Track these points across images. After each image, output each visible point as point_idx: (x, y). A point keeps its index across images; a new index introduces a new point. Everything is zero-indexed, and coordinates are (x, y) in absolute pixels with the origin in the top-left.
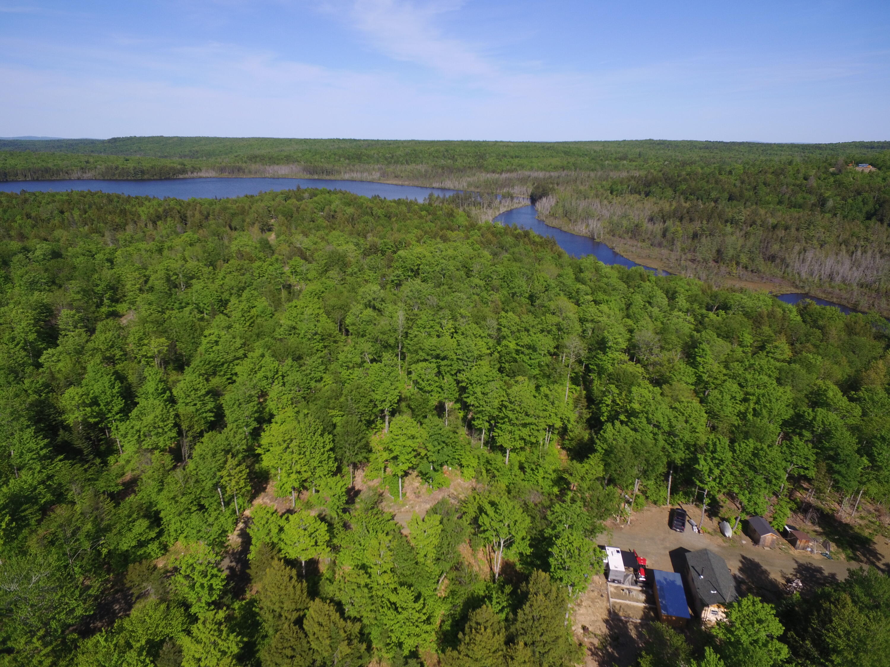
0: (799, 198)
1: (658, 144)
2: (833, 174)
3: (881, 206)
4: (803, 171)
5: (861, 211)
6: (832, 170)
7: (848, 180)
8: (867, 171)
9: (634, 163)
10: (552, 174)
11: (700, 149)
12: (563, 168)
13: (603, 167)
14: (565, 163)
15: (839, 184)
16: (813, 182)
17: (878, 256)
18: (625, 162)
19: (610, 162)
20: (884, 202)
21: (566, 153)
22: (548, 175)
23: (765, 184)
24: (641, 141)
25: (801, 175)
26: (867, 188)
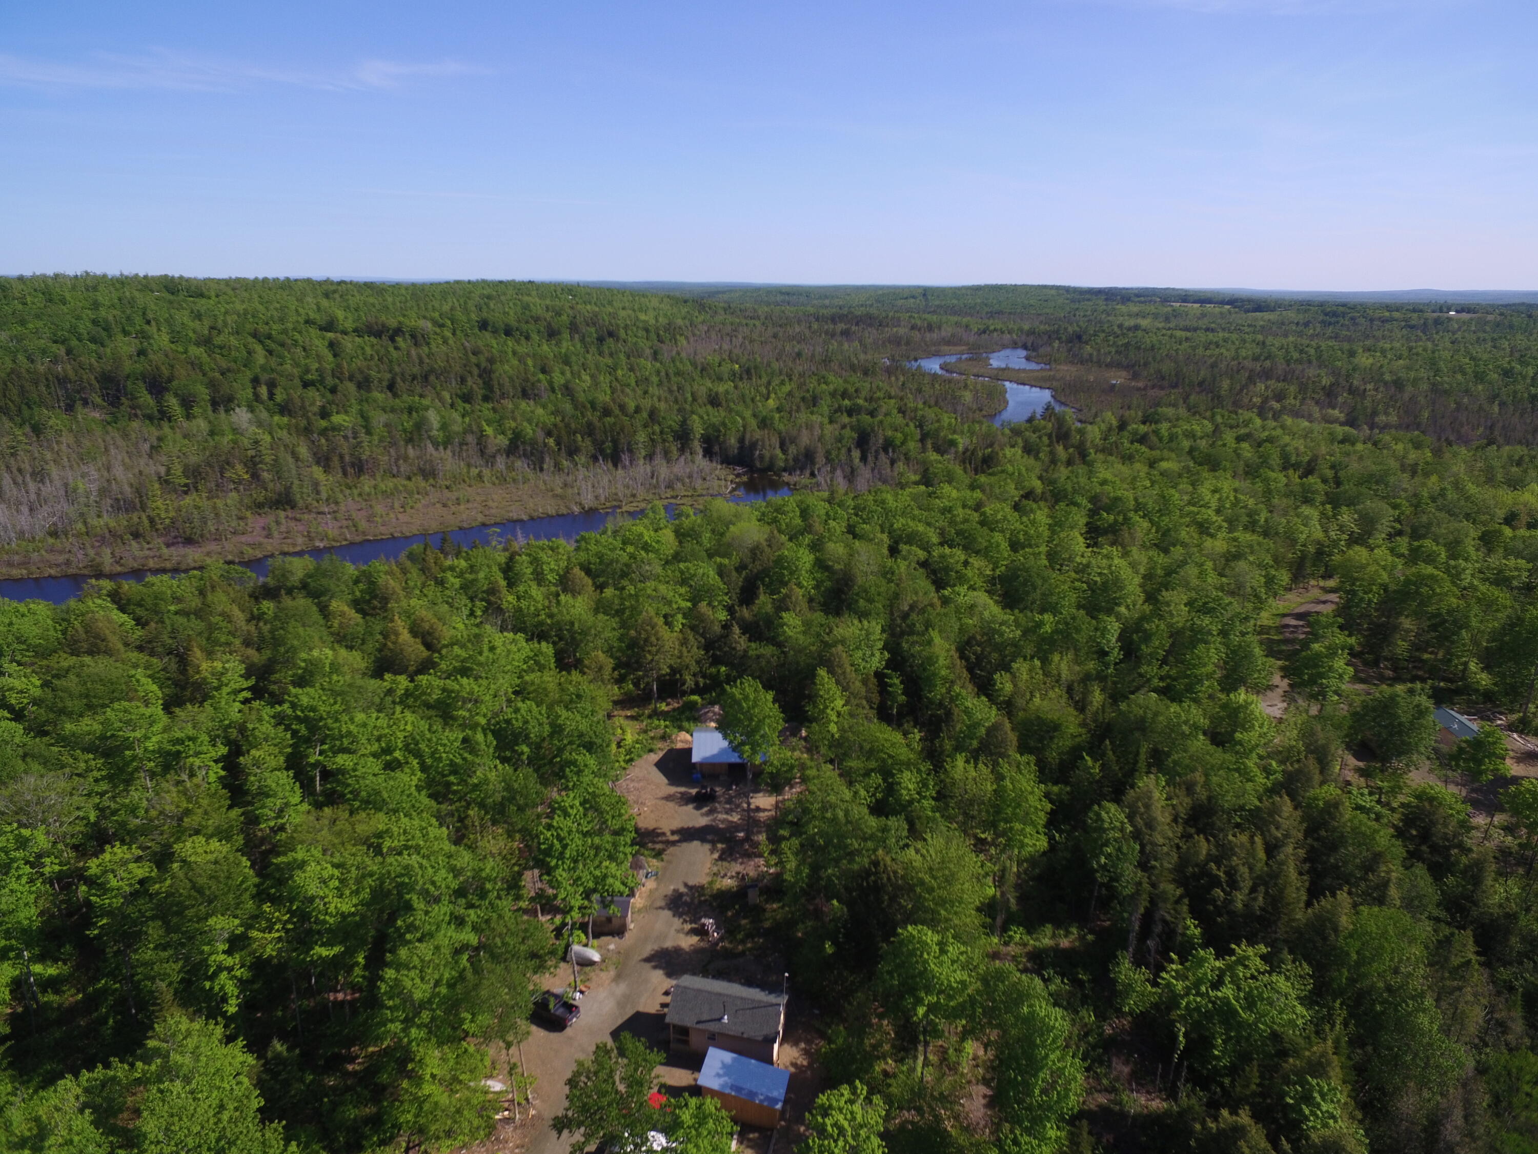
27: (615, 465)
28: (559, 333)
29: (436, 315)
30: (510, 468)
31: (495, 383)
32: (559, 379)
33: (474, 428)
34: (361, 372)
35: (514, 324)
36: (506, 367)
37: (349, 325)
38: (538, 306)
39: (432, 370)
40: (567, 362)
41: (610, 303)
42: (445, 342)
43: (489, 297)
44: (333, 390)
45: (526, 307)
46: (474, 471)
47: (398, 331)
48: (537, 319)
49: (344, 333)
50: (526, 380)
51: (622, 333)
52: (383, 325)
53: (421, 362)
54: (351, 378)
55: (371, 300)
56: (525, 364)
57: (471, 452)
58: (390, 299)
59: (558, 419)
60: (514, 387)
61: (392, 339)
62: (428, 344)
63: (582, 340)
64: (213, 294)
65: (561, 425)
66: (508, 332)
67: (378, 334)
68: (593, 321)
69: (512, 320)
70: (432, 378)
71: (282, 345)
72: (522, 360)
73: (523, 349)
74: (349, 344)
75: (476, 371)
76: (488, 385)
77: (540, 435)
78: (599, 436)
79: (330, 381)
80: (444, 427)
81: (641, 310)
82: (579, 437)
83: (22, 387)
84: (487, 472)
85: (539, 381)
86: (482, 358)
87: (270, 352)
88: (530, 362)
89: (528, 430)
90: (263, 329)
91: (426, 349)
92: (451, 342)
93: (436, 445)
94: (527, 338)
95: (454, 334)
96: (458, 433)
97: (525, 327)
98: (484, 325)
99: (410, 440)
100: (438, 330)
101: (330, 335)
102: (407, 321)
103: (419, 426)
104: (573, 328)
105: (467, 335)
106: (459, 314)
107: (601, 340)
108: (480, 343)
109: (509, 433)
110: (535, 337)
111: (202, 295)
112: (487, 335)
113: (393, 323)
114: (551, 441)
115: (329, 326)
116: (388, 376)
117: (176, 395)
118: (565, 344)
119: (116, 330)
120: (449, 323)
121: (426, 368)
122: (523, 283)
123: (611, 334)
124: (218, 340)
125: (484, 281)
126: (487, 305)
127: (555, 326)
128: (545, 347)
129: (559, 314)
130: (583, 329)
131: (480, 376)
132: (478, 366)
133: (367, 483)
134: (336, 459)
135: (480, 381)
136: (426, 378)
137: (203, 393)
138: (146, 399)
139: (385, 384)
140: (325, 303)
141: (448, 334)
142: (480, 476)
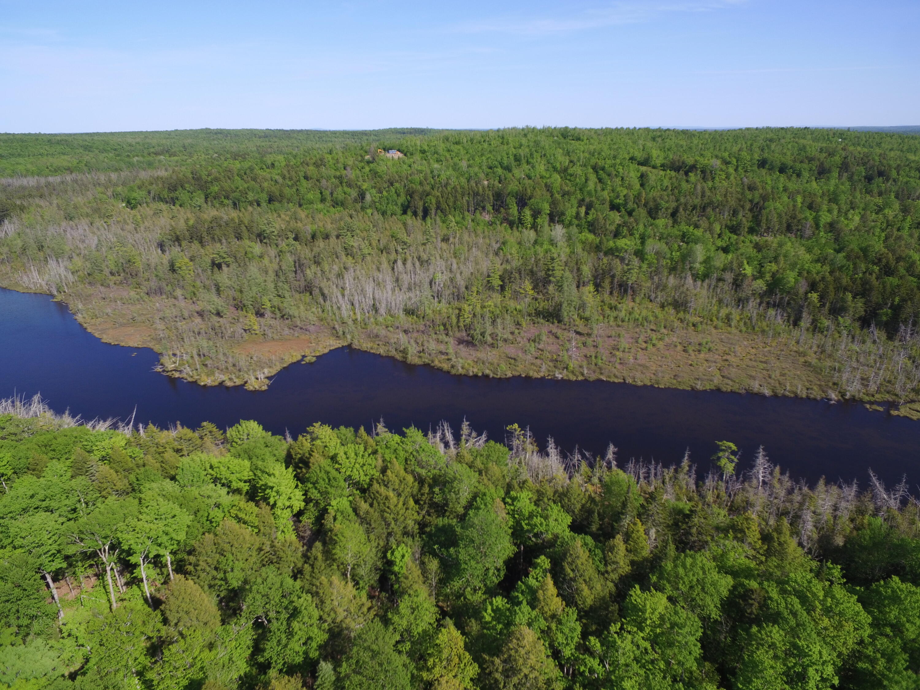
0: (339, 194)
1: (216, 133)
2: (368, 162)
3: (411, 197)
4: (342, 160)
5: (396, 204)
6: (367, 157)
7: (381, 168)
8: (396, 157)
9: (176, 158)
10: (51, 179)
11: (260, 137)
12: (70, 170)
13: (130, 165)
14: (75, 162)
15: (375, 174)
16: (352, 174)
17: (417, 264)
18: (162, 157)
19: (141, 159)
20: (413, 193)
21: (87, 148)
22: (43, 180)
23: (306, 178)
24: (196, 131)
25: (340, 165)
26: (397, 178)
27: (890, 337)
28: (829, 171)
29: (726, 155)
30: (762, 317)
31: (764, 218)
32: (825, 218)
33: (735, 265)
34: (655, 200)
35: (790, 163)
36: (778, 205)
37: (658, 162)
38: (813, 149)
39: (711, 203)
40: (834, 199)
41: (879, 145)
42: (728, 177)
43: (771, 140)
44: (630, 214)
45: (803, 148)
46: (724, 312)
47: (693, 168)
48: (811, 160)
49: (654, 167)
50: (794, 217)
51: (894, 173)
52: (683, 163)
53: (703, 196)
54: (645, 205)
55: (681, 142)
56: (795, 201)
57: (726, 288)
58: (695, 142)
59: (827, 268)
60: (780, 223)
61: (686, 174)
62: (713, 179)
63: (850, 179)
64: (585, 138)
65: (829, 278)
66: (782, 170)
67: (677, 169)
68: (864, 161)
69: (788, 160)
70: (709, 210)
71: (609, 175)
72: (792, 196)
73: (792, 186)
74: (653, 176)
75: (748, 206)
76: (756, 219)
77: (803, 287)
78: (875, 297)
79: (630, 205)
80: (707, 261)
81: (909, 150)
82: (849, 296)
83: (456, 197)
84: (736, 315)
85: (806, 218)
86: (757, 194)
87: (600, 180)
88: (799, 199)
89: (791, 277)
90: (601, 163)
91: (710, 184)
92: (732, 178)
93: (695, 277)
94: (799, 175)
95: (736, 170)
96: (717, 269)
97: (798, 165)
98: (762, 164)
99: (673, 269)
100: (724, 167)
101: (643, 169)
102: (701, 160)
103: (686, 257)
104: (844, 167)
105: (746, 171)
106: (744, 154)
107: (869, 179)
108: (757, 180)
109: (768, 277)
110: (806, 174)
111: (578, 139)
112: (764, 171)
113: (690, 161)
114: (814, 296)
115: (645, 162)
116: (674, 205)
117: (531, 209)
118: (833, 182)
119: (523, 161)
120: (734, 161)
121: (706, 200)
122: (799, 130)
123: (881, 174)
124: (570, 171)
125: (768, 128)
126: (768, 147)
127: (827, 166)
128: (814, 184)
129: (831, 154)
130: (854, 168)
131: (751, 210)
132: (751, 201)
133: (626, 305)
134: (607, 281)
135: (750, 215)
136: (704, 209)
137: (546, 208)
138: (514, 210)
139: (670, 211)
140: (649, 144)
141: (731, 170)
142: (728, 318)
